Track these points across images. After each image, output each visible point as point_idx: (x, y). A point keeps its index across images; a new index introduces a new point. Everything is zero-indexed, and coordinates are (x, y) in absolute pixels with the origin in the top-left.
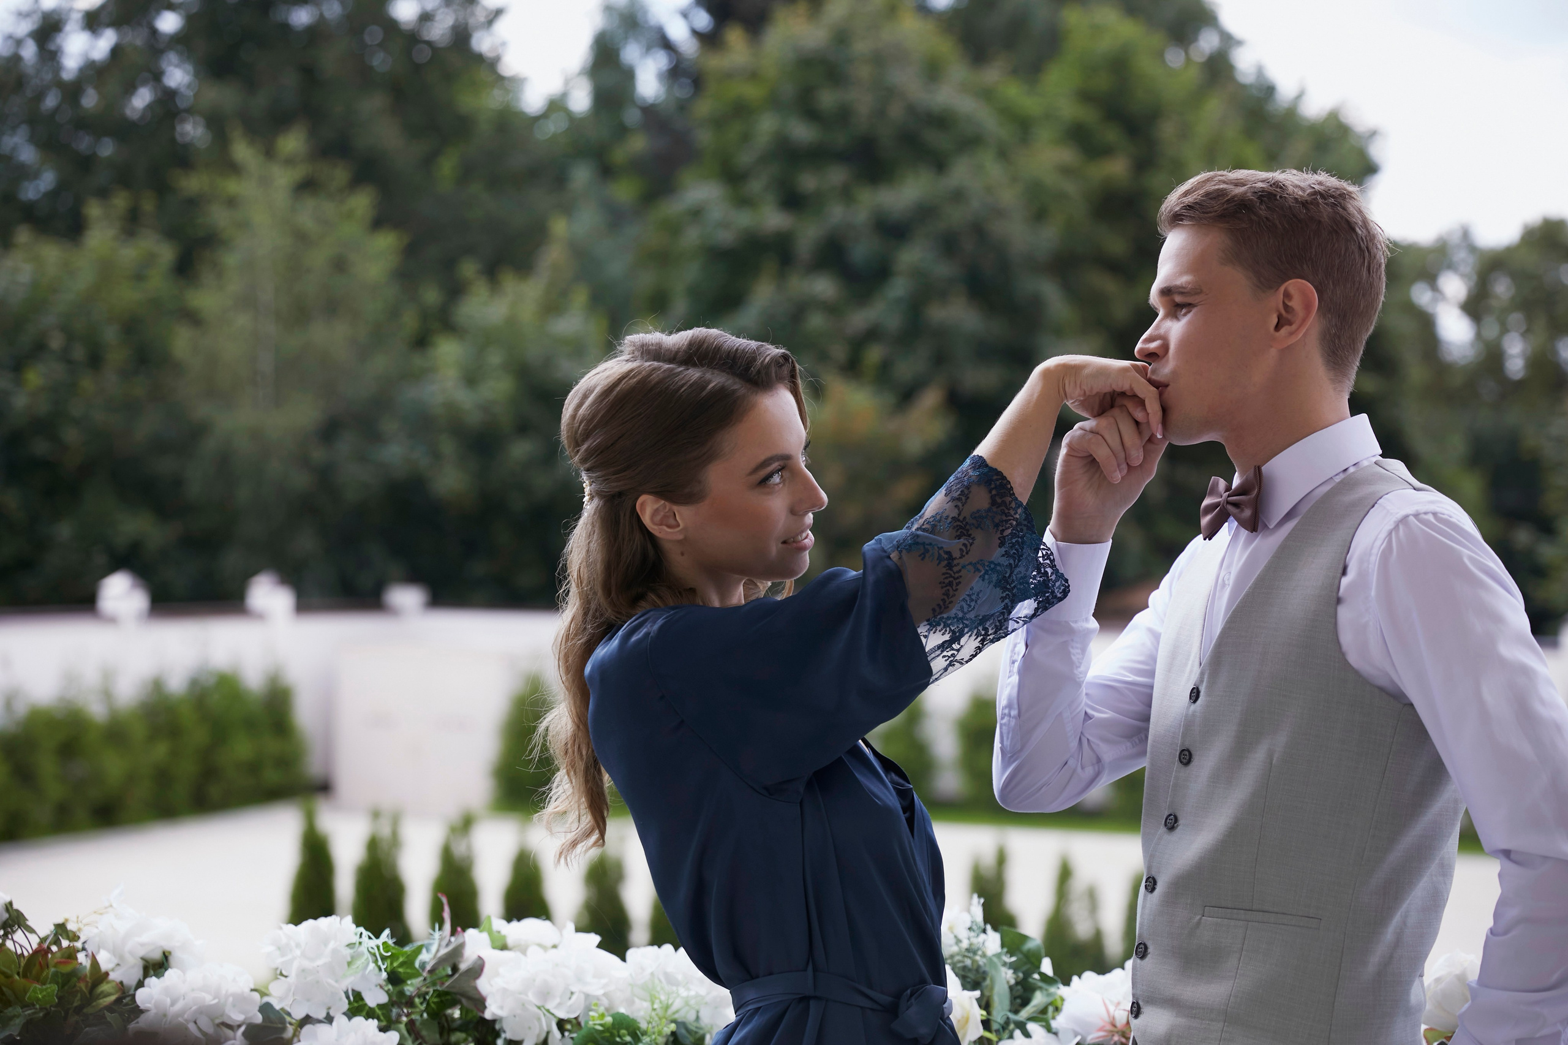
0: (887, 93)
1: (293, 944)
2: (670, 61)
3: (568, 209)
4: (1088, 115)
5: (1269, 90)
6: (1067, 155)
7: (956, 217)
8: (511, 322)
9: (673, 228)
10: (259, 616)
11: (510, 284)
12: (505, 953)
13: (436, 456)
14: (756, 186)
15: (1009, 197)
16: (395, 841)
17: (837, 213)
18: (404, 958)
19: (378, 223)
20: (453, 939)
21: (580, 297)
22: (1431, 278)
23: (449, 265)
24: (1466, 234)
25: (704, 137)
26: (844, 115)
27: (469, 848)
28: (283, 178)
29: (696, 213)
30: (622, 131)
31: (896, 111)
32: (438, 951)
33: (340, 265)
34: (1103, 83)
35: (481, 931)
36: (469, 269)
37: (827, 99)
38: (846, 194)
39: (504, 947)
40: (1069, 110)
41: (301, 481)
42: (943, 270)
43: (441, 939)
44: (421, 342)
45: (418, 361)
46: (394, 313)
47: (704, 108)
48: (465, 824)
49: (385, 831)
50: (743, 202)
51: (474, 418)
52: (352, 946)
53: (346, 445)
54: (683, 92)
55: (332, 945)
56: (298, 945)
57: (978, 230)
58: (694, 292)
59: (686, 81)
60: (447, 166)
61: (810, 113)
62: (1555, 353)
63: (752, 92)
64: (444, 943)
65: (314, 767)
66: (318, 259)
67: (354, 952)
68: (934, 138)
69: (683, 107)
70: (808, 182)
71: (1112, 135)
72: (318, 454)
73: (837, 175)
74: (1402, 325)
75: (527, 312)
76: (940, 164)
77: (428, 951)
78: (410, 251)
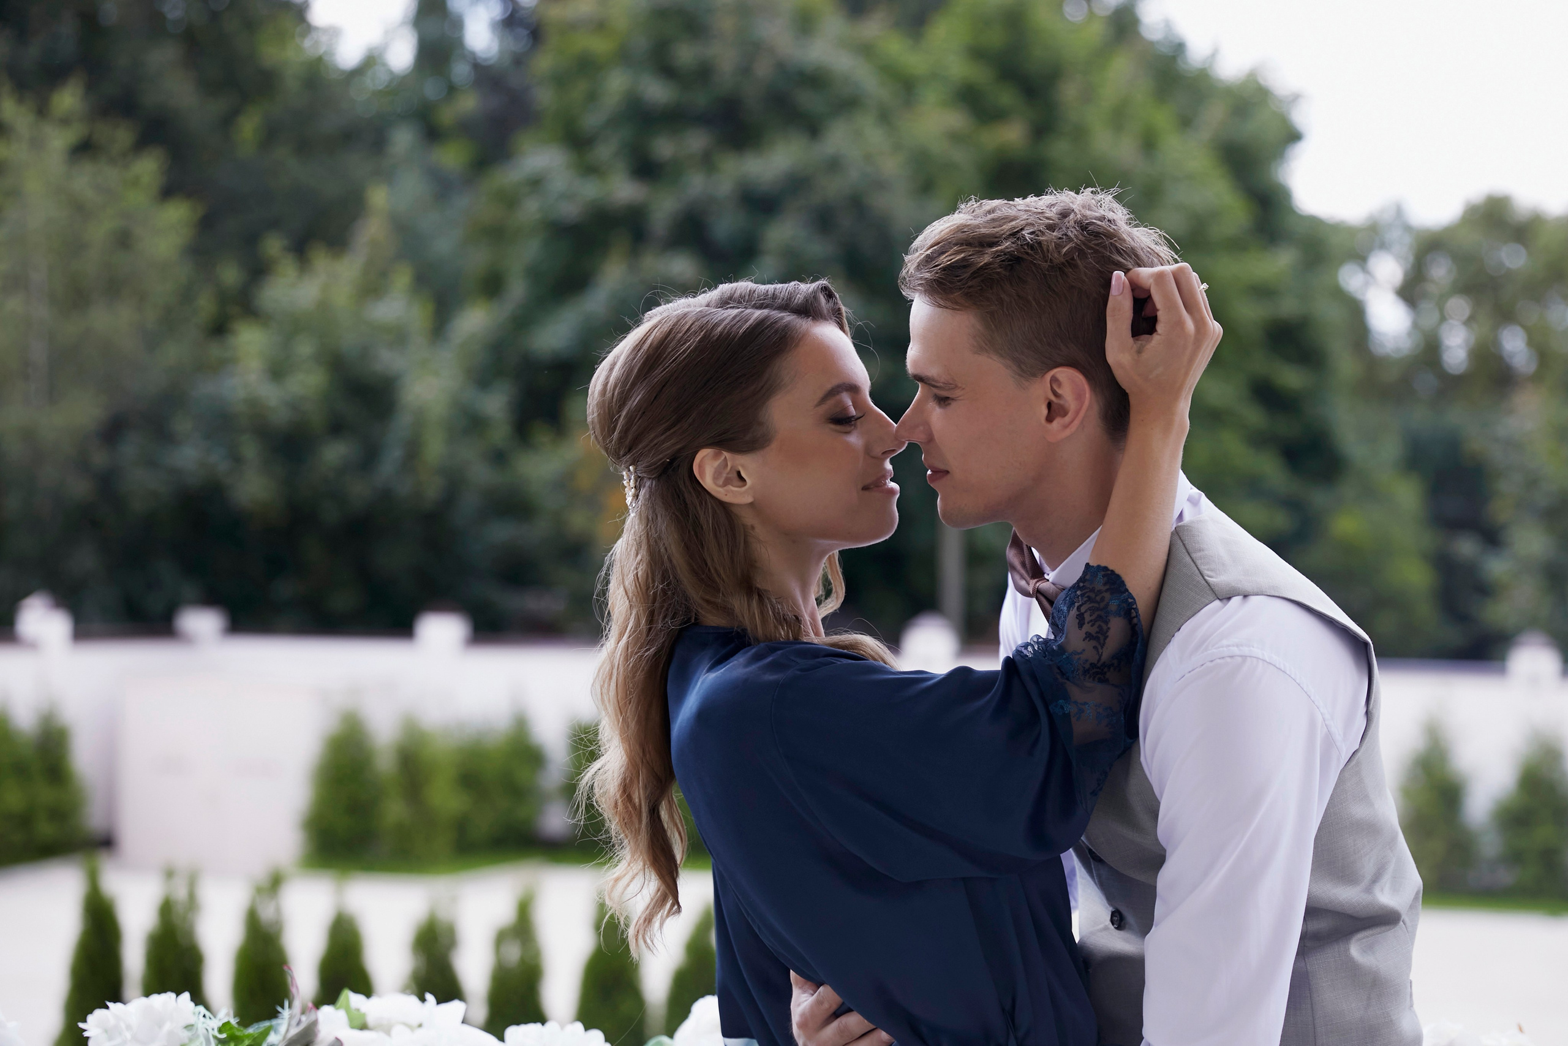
0: (752, 49)
1: (123, 1025)
2: (505, 9)
3: (387, 176)
4: (979, 74)
5: (1180, 48)
6: (955, 119)
7: (832, 188)
8: (324, 306)
9: (509, 200)
10: (32, 646)
11: (321, 261)
12: (365, 1034)
13: (237, 459)
14: (605, 151)
15: (892, 166)
16: (192, 903)
17: (696, 184)
18: (250, 1041)
19: (168, 192)
20: (304, 1018)
21: (402, 278)
22: (1360, 258)
23: (250, 241)
24: (1399, 211)
25: (545, 97)
26: (704, 73)
27: (278, 910)
28: (59, 140)
29: (536, 183)
30: (452, 90)
31: (763, 69)
32: (287, 1031)
33: (124, 240)
34: (996, 38)
35: (337, 1009)
36: (274, 245)
37: (685, 54)
38: (707, 162)
39: (364, 1027)
40: (959, 68)
41: (80, 488)
42: (818, 248)
43: (291, 1017)
44: (219, 329)
45: (215, 351)
46: (187, 295)
47: (544, 62)
48: (274, 883)
49: (181, 893)
50: (590, 170)
51: (281, 417)
52: (190, 1028)
53: (131, 448)
54: (518, 44)
55: (167, 1027)
56: (129, 1027)
57: (857, 203)
58: (533, 273)
59: (523, 32)
60: (249, 127)
61: (667, 70)
62: (1497, 343)
63: (600, 46)
64: (294, 1022)
65: (94, 819)
66: (100, 231)
67: (193, 1035)
68: (808, 100)
69: (519, 61)
70: (664, 147)
71: (1006, 97)
72: (100, 458)
73: (696, 141)
74: (1329, 313)
75: (342, 296)
76: (813, 128)
77: (276, 1032)
78: (206, 224)
